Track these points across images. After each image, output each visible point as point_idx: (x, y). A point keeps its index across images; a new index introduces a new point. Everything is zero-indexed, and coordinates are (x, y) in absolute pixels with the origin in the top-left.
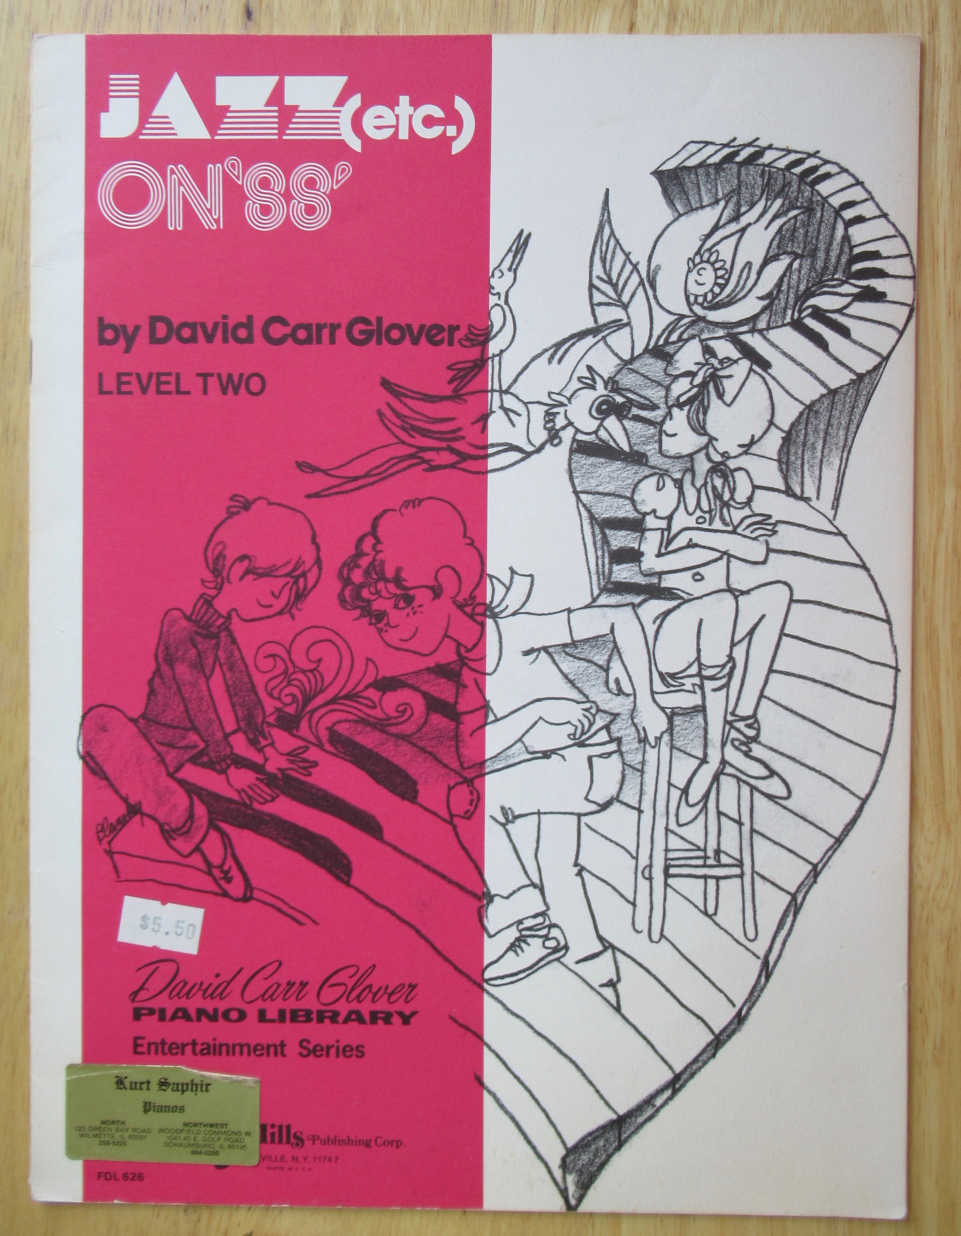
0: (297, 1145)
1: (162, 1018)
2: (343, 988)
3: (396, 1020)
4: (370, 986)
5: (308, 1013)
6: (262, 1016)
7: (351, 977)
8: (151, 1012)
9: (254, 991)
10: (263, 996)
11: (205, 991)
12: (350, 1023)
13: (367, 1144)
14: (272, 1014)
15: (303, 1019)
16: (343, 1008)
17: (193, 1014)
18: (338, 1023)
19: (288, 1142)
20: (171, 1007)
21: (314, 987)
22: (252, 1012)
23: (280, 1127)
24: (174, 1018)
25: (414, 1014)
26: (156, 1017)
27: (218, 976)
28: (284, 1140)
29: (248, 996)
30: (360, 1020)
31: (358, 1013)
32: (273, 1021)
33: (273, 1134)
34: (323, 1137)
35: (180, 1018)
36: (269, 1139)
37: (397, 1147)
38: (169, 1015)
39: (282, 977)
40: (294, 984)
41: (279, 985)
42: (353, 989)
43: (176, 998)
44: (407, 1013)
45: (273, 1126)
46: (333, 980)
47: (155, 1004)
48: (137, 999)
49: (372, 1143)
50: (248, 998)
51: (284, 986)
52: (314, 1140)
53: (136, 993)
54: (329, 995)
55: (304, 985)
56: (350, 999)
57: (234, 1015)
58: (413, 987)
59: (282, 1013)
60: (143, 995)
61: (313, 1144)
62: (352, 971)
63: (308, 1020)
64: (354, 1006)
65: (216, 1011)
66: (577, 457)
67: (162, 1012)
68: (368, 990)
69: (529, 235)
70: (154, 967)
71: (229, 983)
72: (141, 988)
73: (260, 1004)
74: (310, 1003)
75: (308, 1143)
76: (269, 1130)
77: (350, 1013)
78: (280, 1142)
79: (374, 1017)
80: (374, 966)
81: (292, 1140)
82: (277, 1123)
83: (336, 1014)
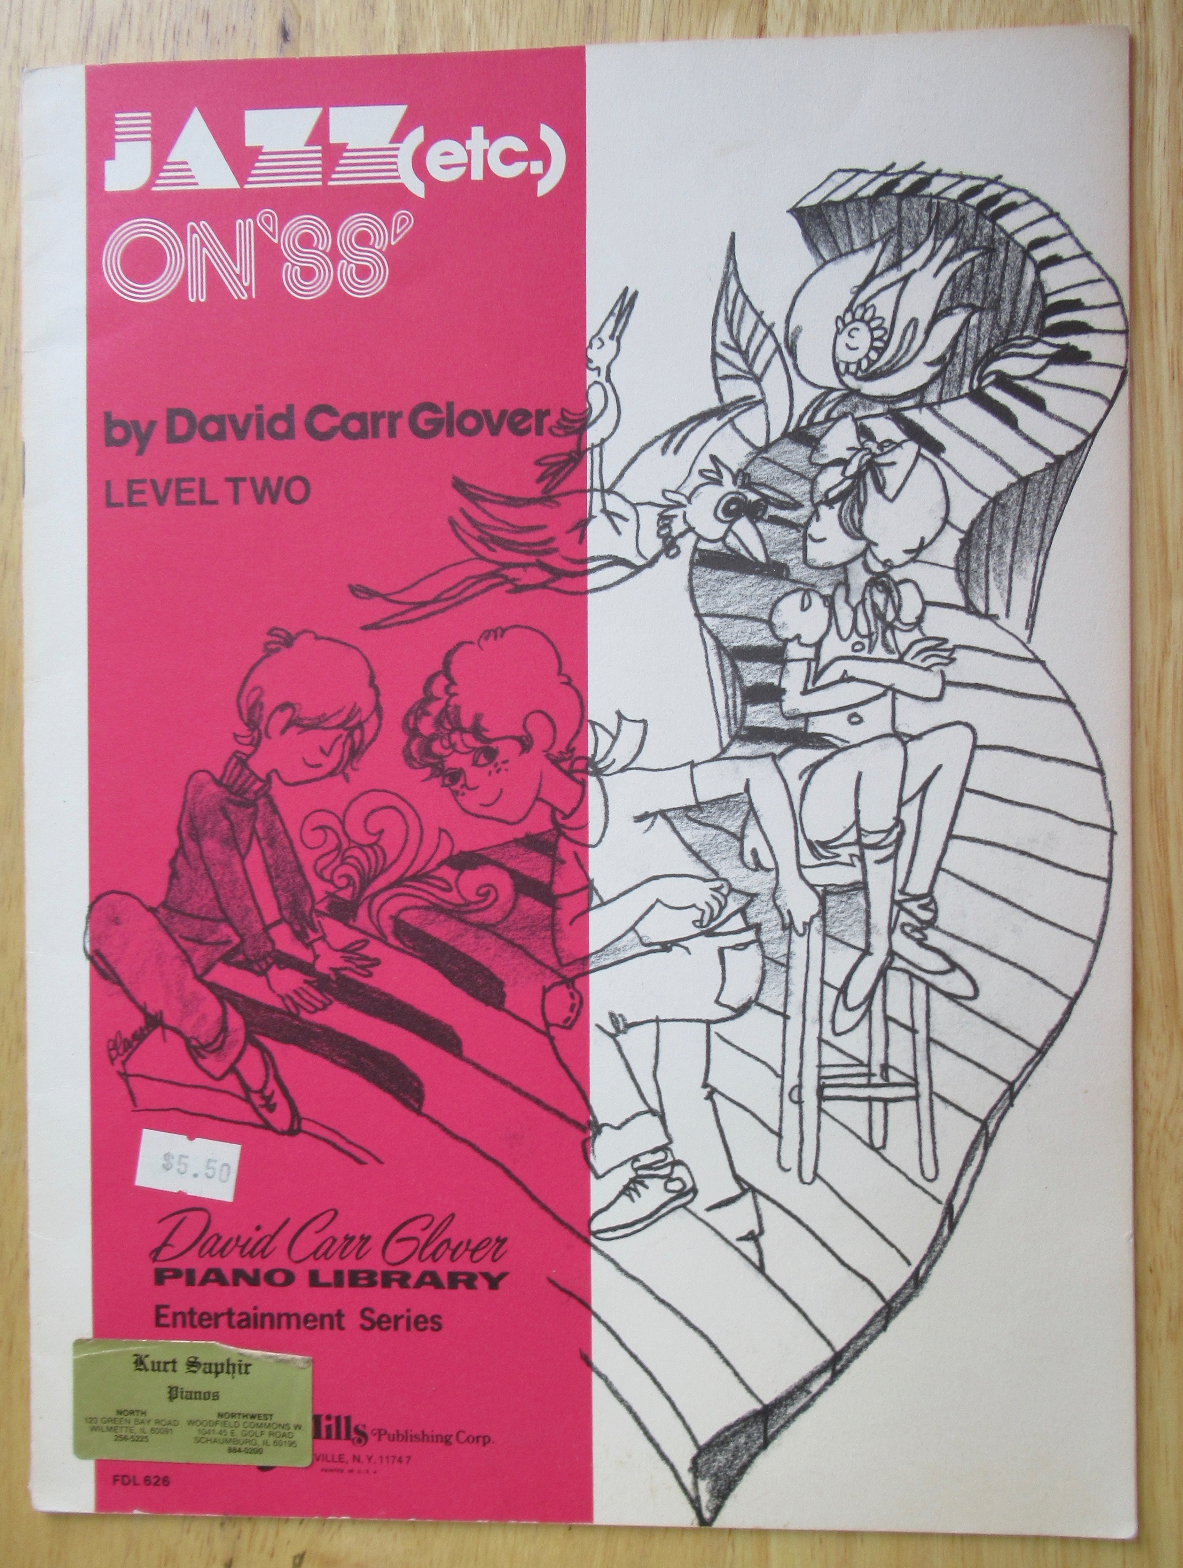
0: (359, 1441)
1: (190, 1282)
2: (414, 1243)
3: (481, 1283)
4: (448, 1241)
5: (371, 1274)
6: (314, 1278)
7: (424, 1230)
8: (177, 1274)
9: (303, 1248)
10: (315, 1253)
11: (243, 1247)
12: (424, 1287)
13: (447, 1441)
14: (326, 1276)
15: (365, 1282)
16: (415, 1269)
17: (229, 1276)
18: (408, 1287)
19: (348, 1438)
20: (201, 1267)
21: (377, 1243)
22: (301, 1273)
23: (338, 1419)
24: (204, 1281)
25: (503, 1275)
26: (183, 1280)
27: (258, 1228)
28: (343, 1435)
29: (297, 1254)
30: (437, 1284)
31: (433, 1274)
32: (327, 1285)
33: (329, 1428)
34: (391, 1431)
35: (212, 1281)
36: (324, 1434)
37: (484, 1444)
38: (199, 1277)
39: (338, 1230)
40: (353, 1238)
41: (335, 1240)
42: (427, 1245)
43: (207, 1256)
44: (495, 1274)
45: (329, 1418)
46: (402, 1234)
47: (181, 1264)
48: (160, 1258)
49: (453, 1440)
50: (296, 1256)
51: (340, 1241)
52: (380, 1435)
53: (158, 1251)
54: (397, 1252)
55: (365, 1239)
56: (423, 1258)
57: (279, 1278)
58: (501, 1241)
59: (338, 1274)
60: (166, 1253)
61: (380, 1440)
62: (426, 1221)
63: (372, 1284)
64: (429, 1266)
65: (256, 1272)
66: (698, 571)
67: (191, 1273)
68: (445, 1245)
69: (636, 294)
70: (179, 1217)
71: (273, 1238)
72: (165, 1244)
73: (311, 1264)
74: (374, 1262)
75: (372, 1439)
76: (324, 1423)
77: (424, 1274)
78: (338, 1437)
79: (454, 1279)
80: (453, 1215)
81: (353, 1435)
82: (334, 1414)
83: (406, 1276)
